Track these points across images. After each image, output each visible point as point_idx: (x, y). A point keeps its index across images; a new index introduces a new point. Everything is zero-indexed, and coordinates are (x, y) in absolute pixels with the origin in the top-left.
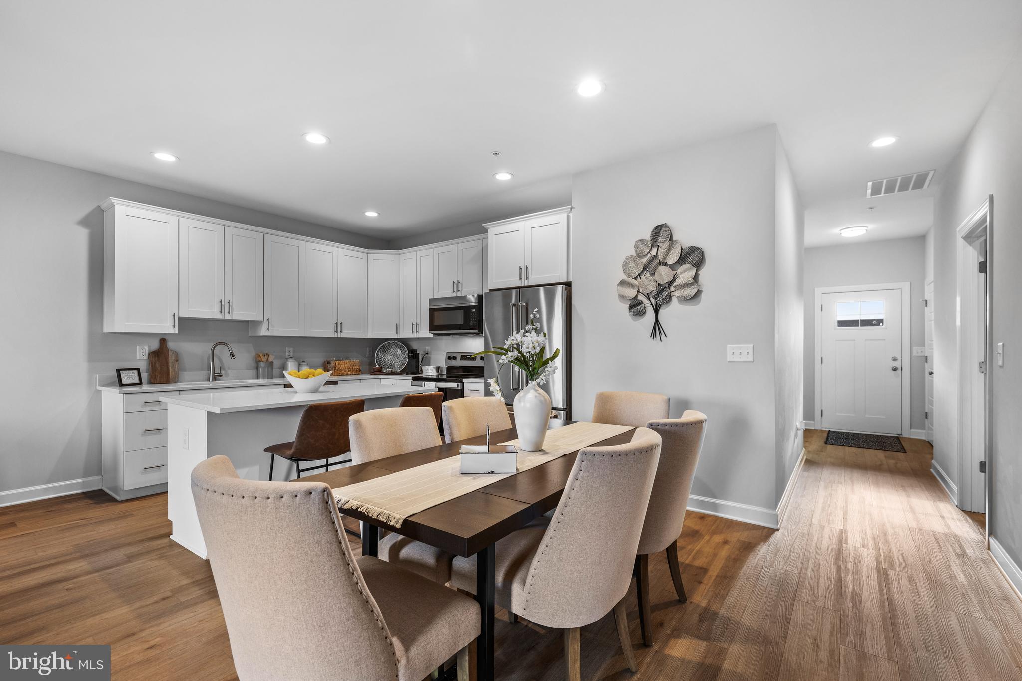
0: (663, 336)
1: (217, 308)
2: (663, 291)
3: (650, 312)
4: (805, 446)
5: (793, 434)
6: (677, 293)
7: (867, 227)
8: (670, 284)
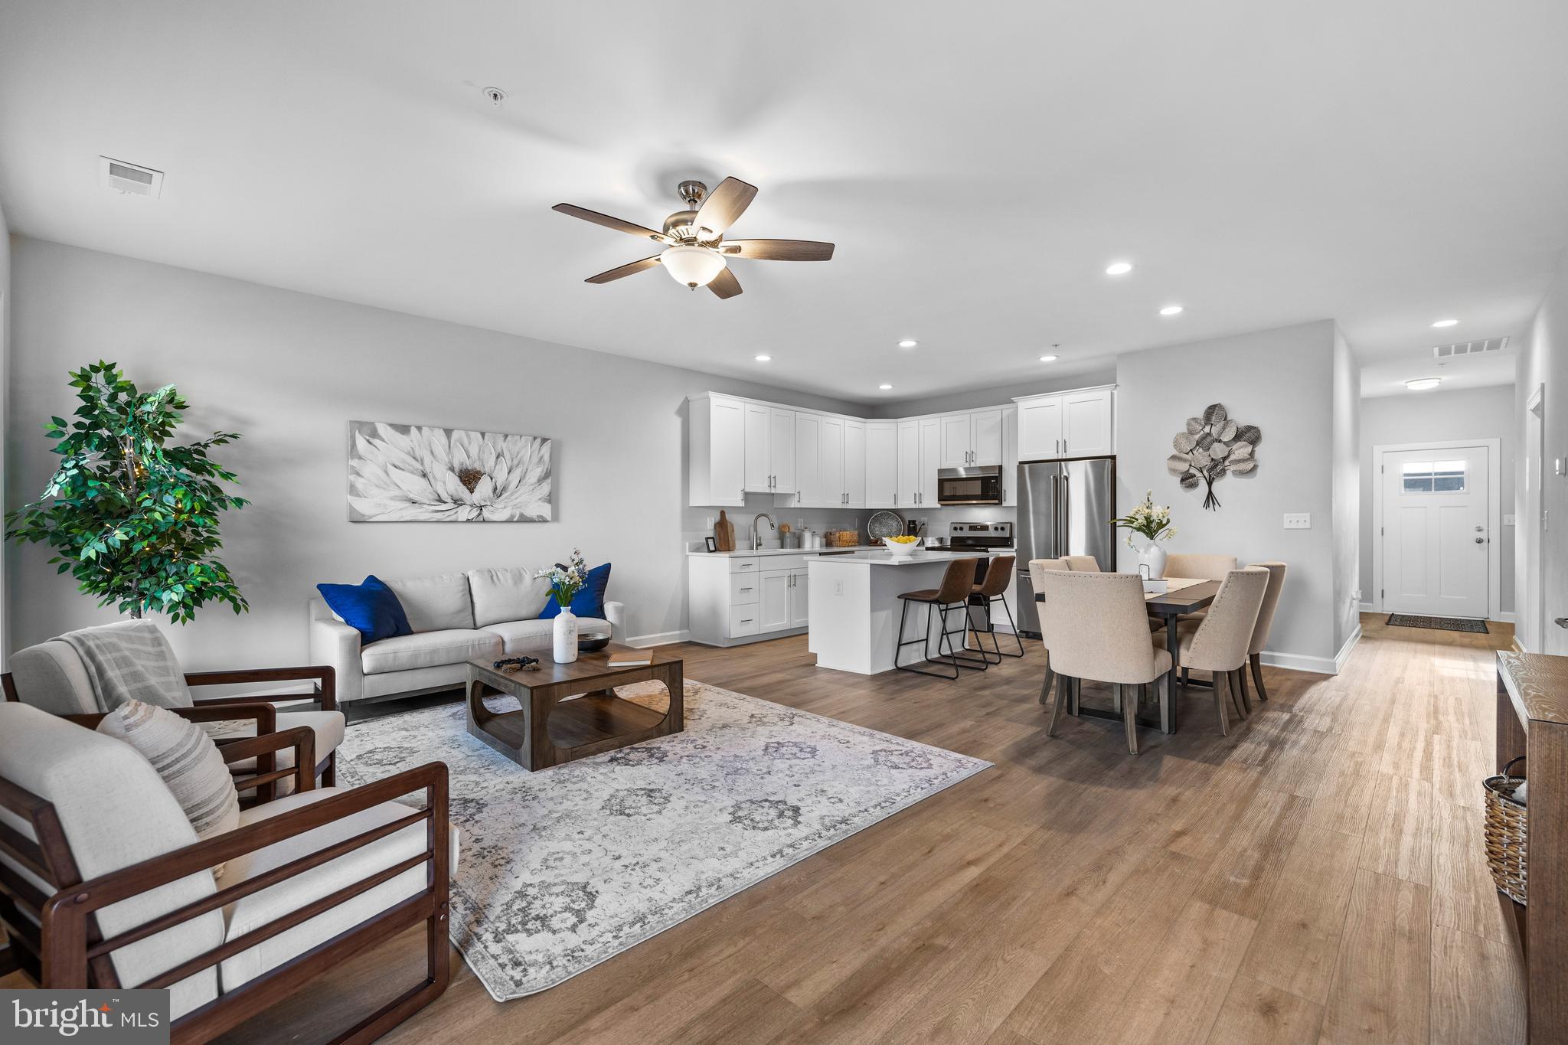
0: (1217, 506)
1: (766, 484)
2: (1217, 465)
3: (1203, 484)
4: (1360, 622)
5: (1348, 601)
6: (1233, 468)
7: (1440, 379)
8: (1224, 459)
